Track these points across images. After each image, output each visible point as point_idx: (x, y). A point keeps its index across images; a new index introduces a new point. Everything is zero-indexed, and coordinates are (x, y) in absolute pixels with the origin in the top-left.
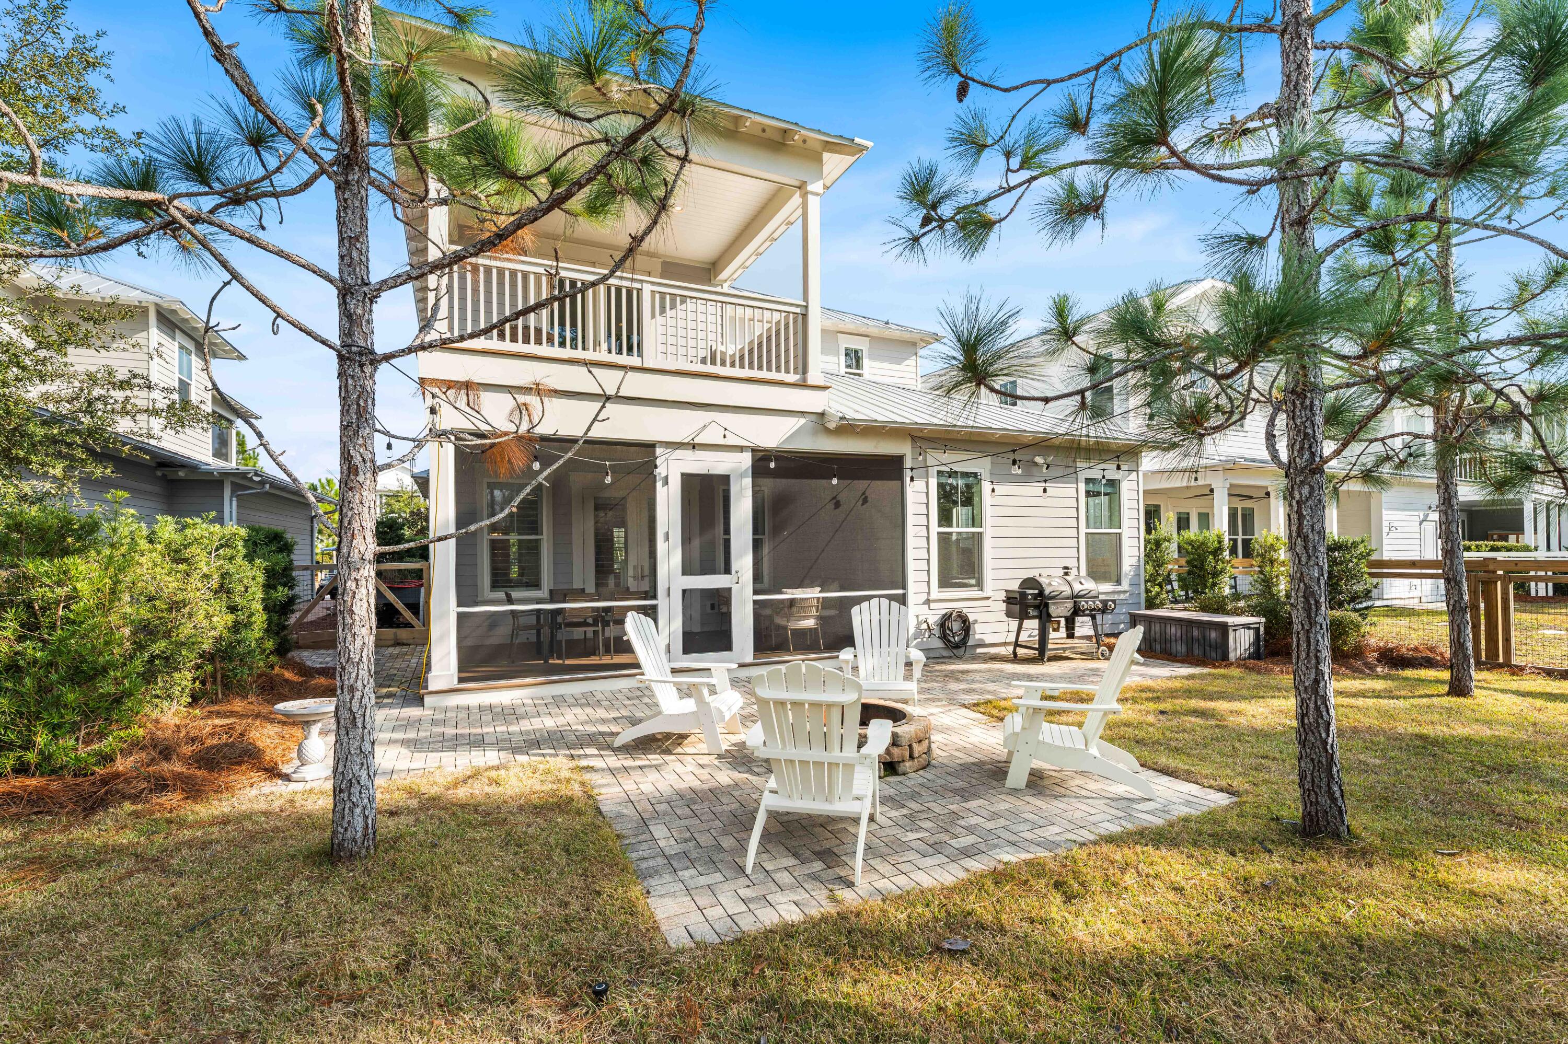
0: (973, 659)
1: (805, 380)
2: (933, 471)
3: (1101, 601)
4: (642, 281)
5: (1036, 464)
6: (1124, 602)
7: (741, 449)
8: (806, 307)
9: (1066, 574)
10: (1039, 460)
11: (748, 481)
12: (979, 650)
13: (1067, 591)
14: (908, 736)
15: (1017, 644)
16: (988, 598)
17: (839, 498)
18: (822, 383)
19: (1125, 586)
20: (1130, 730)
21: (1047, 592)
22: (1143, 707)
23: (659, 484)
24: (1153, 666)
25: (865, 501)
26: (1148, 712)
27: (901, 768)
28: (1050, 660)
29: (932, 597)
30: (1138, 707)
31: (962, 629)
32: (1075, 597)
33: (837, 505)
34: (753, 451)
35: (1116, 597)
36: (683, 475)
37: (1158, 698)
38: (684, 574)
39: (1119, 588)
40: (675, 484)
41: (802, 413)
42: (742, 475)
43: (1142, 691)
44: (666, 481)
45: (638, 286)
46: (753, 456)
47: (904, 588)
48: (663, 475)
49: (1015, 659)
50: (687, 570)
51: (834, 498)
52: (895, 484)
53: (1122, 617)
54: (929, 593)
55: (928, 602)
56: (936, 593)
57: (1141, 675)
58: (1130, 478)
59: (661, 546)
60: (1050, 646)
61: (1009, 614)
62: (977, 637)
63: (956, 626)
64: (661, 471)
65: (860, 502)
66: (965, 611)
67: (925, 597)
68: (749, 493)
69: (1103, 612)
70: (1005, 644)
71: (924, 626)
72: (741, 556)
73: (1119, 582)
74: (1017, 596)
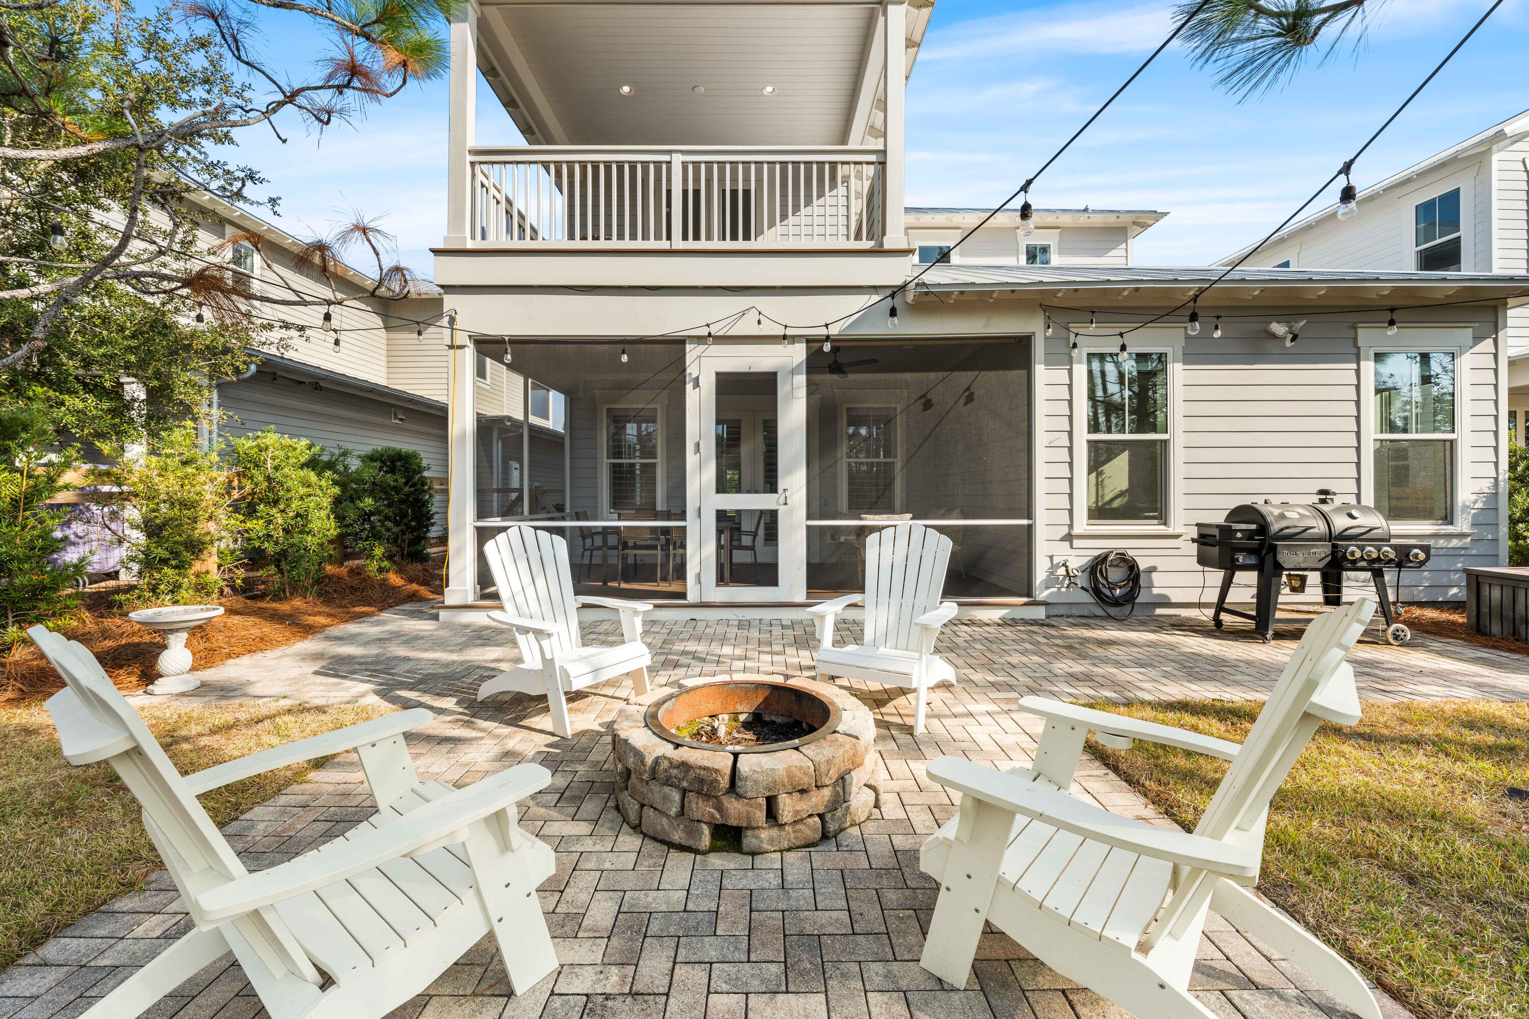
0: (1143, 623)
1: (882, 244)
2: (1081, 353)
3: (1395, 547)
4: (670, 152)
5: (1273, 336)
6: (1454, 553)
7: (793, 339)
8: (884, 152)
9: (1323, 501)
10: (1279, 328)
11: (801, 379)
12: (1159, 611)
13: (1320, 527)
14: (764, 780)
15: (1220, 607)
16: (1177, 537)
17: (929, 396)
18: (904, 246)
19: (1463, 524)
20: (1398, 836)
21: (1275, 527)
22: (1459, 769)
23: (689, 387)
24: (1516, 670)
25: (970, 399)
26: (1473, 786)
27: (749, 841)
28: (1279, 636)
29: (1076, 531)
30: (1446, 764)
31: (1128, 579)
32: (1335, 539)
33: (928, 405)
34: (808, 341)
35: (1432, 542)
36: (718, 374)
37: (1512, 749)
38: (718, 492)
39: (1449, 529)
40: (708, 384)
41: (875, 289)
42: (793, 372)
43: (1471, 725)
44: (697, 384)
45: (666, 158)
46: (808, 348)
47: (1029, 515)
48: (694, 376)
49: (1217, 630)
50: (722, 487)
51: (923, 396)
52: (1017, 375)
53: (1455, 577)
54: (1071, 526)
55: (1069, 538)
56: (1082, 525)
57: (1478, 686)
58: (1480, 348)
59: (691, 459)
60: (1279, 615)
61: (1203, 560)
62: (1155, 591)
63: (1116, 575)
64: (692, 370)
65: (963, 401)
66: (1131, 553)
67: (1065, 531)
68: (802, 393)
69: (1400, 565)
70: (1199, 605)
71: (1062, 571)
72: (790, 471)
73: (1448, 518)
74: (1216, 532)
